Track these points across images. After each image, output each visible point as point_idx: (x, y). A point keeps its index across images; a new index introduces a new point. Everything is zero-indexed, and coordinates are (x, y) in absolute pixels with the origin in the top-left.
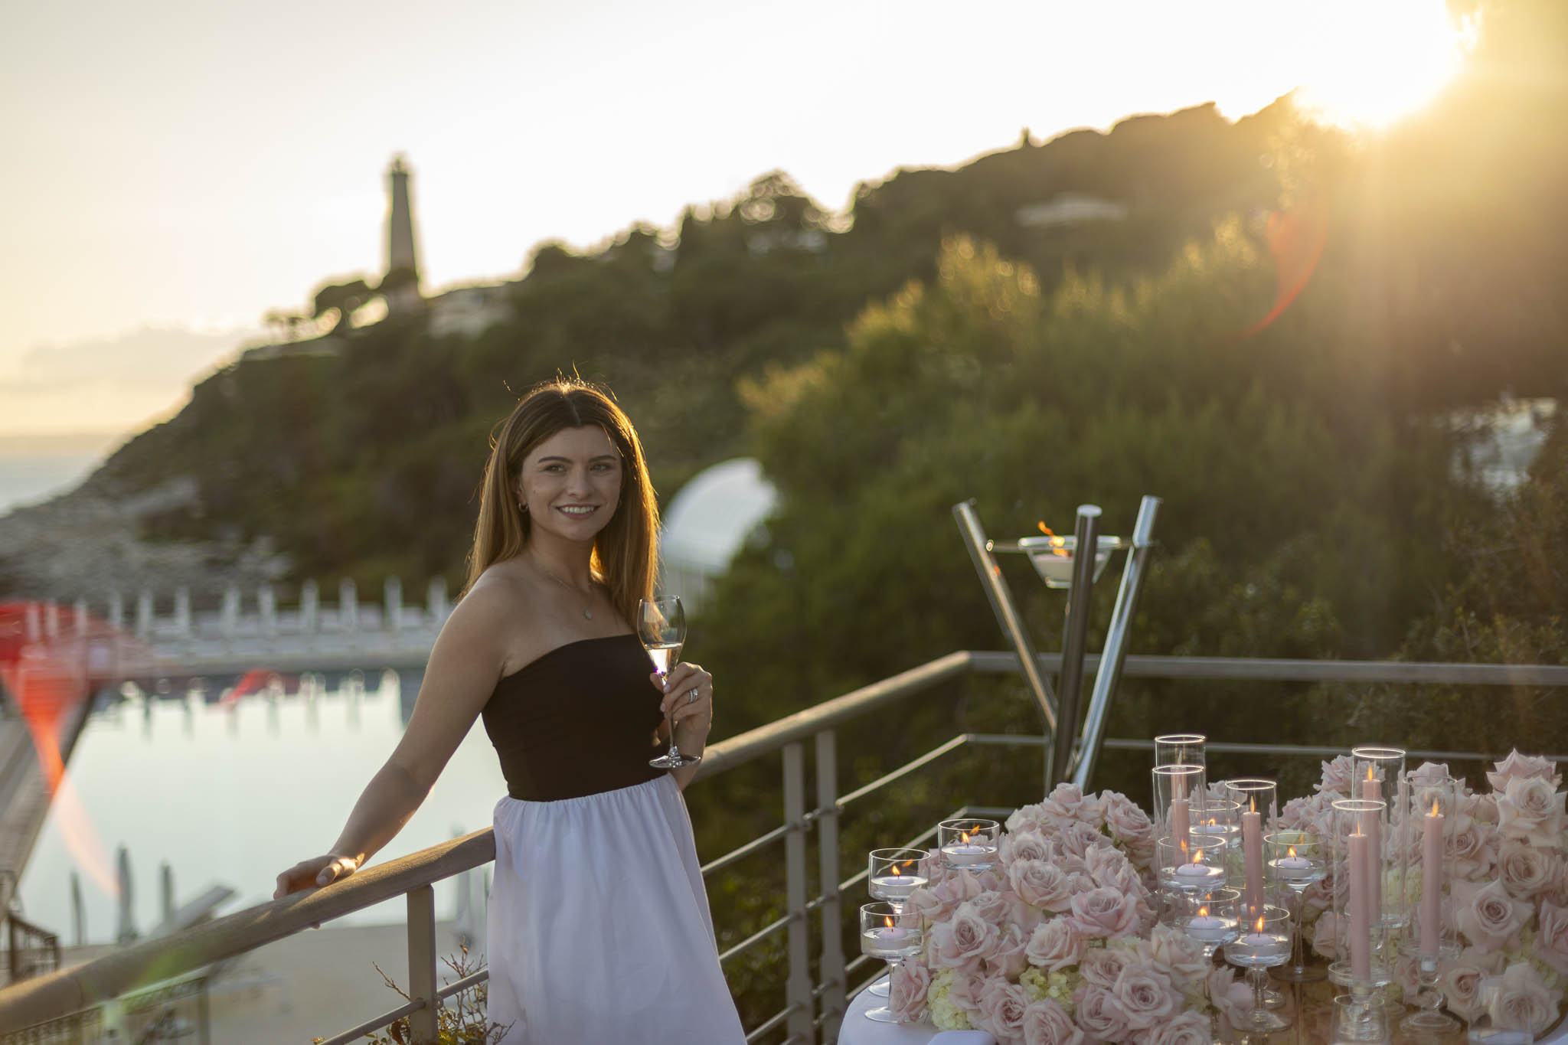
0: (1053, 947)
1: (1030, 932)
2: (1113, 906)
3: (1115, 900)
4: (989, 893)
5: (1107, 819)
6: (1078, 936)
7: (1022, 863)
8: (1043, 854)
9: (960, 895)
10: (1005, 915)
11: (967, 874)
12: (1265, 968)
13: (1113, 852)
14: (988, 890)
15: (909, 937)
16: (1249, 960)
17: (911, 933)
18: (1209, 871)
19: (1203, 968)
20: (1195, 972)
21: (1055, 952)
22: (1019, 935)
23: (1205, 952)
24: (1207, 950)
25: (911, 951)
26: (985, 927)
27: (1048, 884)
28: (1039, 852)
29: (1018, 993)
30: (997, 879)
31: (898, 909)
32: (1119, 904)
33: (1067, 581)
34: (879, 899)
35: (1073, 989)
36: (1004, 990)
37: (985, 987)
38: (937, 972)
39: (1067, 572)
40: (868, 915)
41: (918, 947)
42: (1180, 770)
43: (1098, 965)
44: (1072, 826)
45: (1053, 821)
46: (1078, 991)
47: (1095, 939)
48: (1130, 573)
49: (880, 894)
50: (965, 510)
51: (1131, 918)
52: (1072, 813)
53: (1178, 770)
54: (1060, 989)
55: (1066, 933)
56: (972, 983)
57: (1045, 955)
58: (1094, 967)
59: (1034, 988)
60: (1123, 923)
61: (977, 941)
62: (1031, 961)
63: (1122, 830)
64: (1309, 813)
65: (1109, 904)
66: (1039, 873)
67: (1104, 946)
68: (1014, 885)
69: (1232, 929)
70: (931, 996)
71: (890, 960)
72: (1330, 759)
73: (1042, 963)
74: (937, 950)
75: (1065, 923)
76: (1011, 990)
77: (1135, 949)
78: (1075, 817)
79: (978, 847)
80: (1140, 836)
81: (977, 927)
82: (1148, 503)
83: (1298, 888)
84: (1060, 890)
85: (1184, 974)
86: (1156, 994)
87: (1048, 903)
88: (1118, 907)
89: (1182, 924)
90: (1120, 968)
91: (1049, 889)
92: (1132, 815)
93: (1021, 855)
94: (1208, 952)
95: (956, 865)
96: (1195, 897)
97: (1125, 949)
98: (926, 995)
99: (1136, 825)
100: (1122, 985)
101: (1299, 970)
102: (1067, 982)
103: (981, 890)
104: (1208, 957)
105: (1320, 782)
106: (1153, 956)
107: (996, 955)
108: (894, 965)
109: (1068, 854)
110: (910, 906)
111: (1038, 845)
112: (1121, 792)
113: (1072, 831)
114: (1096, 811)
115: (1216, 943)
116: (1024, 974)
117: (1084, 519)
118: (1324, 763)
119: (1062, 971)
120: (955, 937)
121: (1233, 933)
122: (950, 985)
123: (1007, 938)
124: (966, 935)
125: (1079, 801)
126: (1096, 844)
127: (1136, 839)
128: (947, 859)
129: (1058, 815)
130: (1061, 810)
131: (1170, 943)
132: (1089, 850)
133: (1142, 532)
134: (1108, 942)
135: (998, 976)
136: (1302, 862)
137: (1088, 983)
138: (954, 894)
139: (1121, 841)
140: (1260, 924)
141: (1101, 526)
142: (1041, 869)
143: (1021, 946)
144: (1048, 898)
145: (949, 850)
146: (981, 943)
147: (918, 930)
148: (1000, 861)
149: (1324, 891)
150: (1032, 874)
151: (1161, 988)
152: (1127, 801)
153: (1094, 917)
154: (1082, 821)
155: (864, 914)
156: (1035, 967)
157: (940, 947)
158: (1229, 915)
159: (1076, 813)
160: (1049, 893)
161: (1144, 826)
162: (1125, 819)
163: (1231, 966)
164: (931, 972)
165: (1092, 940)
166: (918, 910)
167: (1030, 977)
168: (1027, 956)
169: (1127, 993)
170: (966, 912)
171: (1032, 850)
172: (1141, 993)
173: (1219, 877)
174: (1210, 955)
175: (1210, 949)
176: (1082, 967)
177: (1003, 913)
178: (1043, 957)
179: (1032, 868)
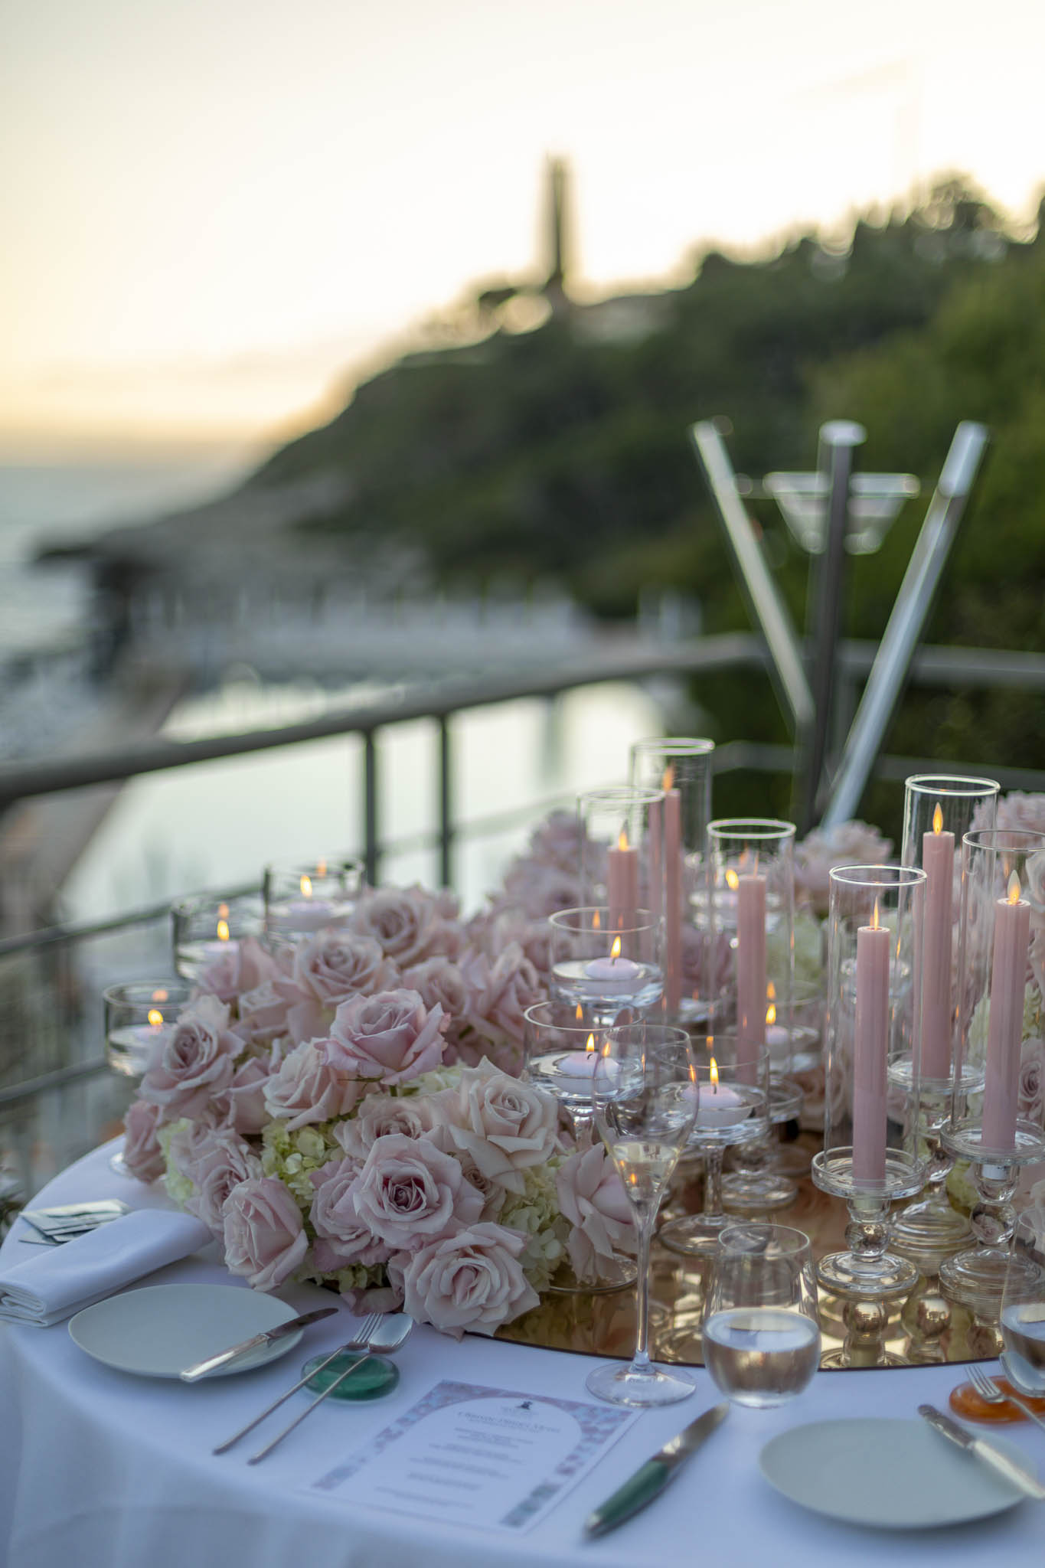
0: (297, 1087)
2: (394, 1024)
3: (404, 1014)
6: (332, 1074)
29: (244, 1158)
35: (323, 1162)
43: (363, 1126)
46: (327, 1167)
54: (302, 1161)
55: (317, 1067)
58: (357, 1128)
61: (200, 1064)
62: (268, 1105)
65: (391, 1021)
66: (340, 954)
73: (281, 1112)
81: (204, 1040)
91: (347, 986)
102: (325, 1148)
119: (308, 1129)
123: (250, 1062)
124: (189, 1053)
135: (228, 1127)
137: (344, 1155)
146: (209, 1065)
151: (440, 1184)
153: (358, 1044)
168: (265, 1099)
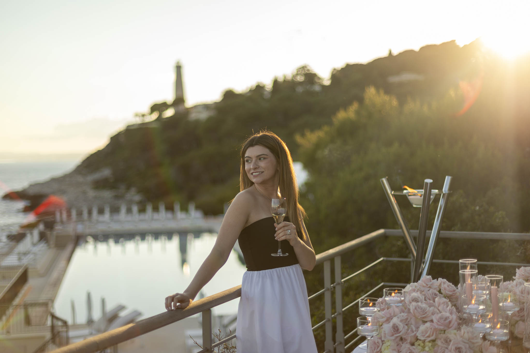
0: (426, 333)
1: (418, 328)
2: (448, 319)
3: (448, 317)
4: (402, 314)
5: (441, 288)
6: (436, 329)
7: (414, 304)
8: (421, 300)
9: (392, 315)
10: (409, 322)
11: (395, 307)
12: (500, 341)
13: (445, 300)
14: (402, 313)
15: (373, 329)
16: (494, 338)
17: (375, 328)
18: (479, 307)
19: (480, 341)
20: (477, 343)
21: (427, 335)
22: (414, 329)
23: (480, 336)
24: (481, 335)
25: (374, 334)
26: (402, 325)
27: (424, 311)
28: (419, 299)
29: (414, 349)
30: (405, 308)
31: (369, 319)
32: (450, 318)
33: (421, 205)
34: (362, 315)
35: (434, 348)
36: (409, 348)
37: (402, 347)
38: (384, 341)
39: (421, 202)
40: (359, 321)
41: (377, 332)
42: (469, 272)
43: (442, 340)
44: (429, 290)
45: (422, 289)
46: (436, 349)
47: (441, 331)
48: (442, 202)
49: (363, 313)
50: (385, 181)
51: (455, 323)
52: (429, 286)
53: (468, 271)
54: (429, 348)
55: (431, 329)
56: (398, 345)
57: (424, 336)
58: (441, 340)
59: (420, 347)
60: (451, 325)
61: (399, 331)
62: (419, 338)
63: (447, 292)
64: (512, 287)
65: (446, 318)
66: (421, 307)
67: (444, 333)
68: (411, 311)
69: (489, 328)
70: (383, 349)
71: (368, 337)
72: (519, 267)
73: (422, 339)
74: (385, 334)
75: (431, 325)
76: (412, 348)
77: (455, 334)
78: (430, 287)
79: (397, 298)
80: (454, 294)
81: (399, 326)
82: (448, 178)
83: (510, 313)
84: (428, 313)
85: (473, 343)
86: (464, 350)
87: (423, 318)
88: (450, 320)
89: (471, 325)
90: (450, 341)
92: (451, 287)
93: (413, 301)
94: (481, 336)
95: (390, 304)
96: (475, 316)
97: (452, 334)
98: (381, 349)
99: (452, 290)
100: (452, 346)
101: (510, 342)
102: (431, 346)
103: (399, 312)
104: (481, 338)
105: (515, 276)
106: (461, 337)
107: (406, 336)
108: (369, 338)
109: (428, 300)
110: (374, 318)
111: (419, 297)
112: (445, 279)
113: (429, 292)
114: (437, 285)
115: (483, 333)
116: (416, 343)
117: (427, 183)
118: (517, 269)
119: (429, 342)
120: (392, 329)
121: (490, 329)
122: (389, 346)
123: (410, 330)
124: (396, 329)
125: (431, 282)
126: (439, 297)
127: (451, 295)
128: (386, 301)
129: (424, 286)
130: (425, 285)
131: (468, 332)
132: (436, 299)
133: (446, 188)
134: (446, 332)
135: (407, 343)
136: (511, 304)
137: (439, 346)
138: (390, 314)
139: (446, 296)
140: (499, 326)
141: (433, 186)
142: (422, 306)
143: (415, 333)
144: (424, 316)
145: (387, 299)
146: (401, 331)
147: (377, 326)
148: (406, 303)
149: (518, 314)
150: (419, 307)
151: (466, 348)
152: (447, 282)
153: (441, 323)
154: (432, 289)
155: (358, 320)
156: (420, 340)
157: (386, 332)
158: (487, 322)
159: (430, 286)
160: (424, 314)
161: (454, 291)
162: (448, 288)
163: (489, 341)
164: (383, 341)
165: (440, 331)
166: (377, 320)
167: (418, 344)
168: (417, 336)
169: (454, 350)
170: (395, 320)
171: (417, 299)
172: (458, 349)
173: (483, 309)
174: (482, 337)
175: (482, 335)
176: (437, 340)
177: (408, 320)
178: (423, 337)
179: (418, 305)
